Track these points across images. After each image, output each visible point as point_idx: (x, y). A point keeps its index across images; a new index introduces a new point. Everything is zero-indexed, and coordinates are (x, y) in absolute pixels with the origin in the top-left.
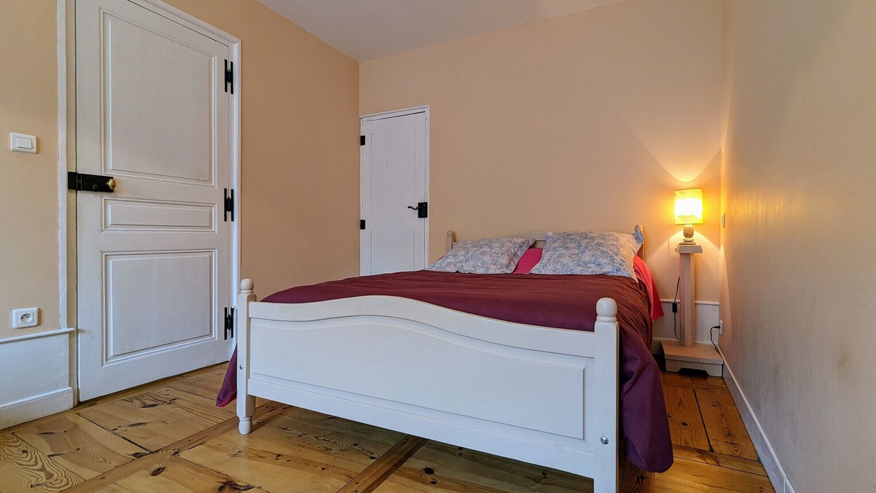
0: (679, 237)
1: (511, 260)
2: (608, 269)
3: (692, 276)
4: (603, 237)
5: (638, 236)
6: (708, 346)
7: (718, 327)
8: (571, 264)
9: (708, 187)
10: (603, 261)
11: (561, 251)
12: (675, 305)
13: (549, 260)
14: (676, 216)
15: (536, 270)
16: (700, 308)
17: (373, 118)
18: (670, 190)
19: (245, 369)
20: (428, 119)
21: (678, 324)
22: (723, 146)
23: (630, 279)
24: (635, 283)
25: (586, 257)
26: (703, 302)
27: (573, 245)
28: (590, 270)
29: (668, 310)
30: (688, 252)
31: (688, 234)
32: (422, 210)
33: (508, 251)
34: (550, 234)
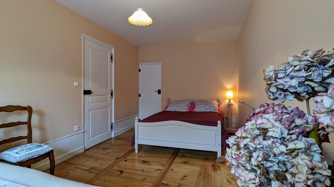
0: (227, 101)
1: (188, 107)
2: (212, 110)
3: (231, 110)
4: (210, 102)
5: (218, 101)
6: (234, 127)
7: (236, 123)
8: (204, 109)
9: (233, 89)
10: (211, 108)
11: (201, 105)
12: (227, 117)
13: (198, 108)
14: (227, 96)
15: (195, 110)
16: (232, 118)
17: (143, 64)
18: (226, 89)
19: (137, 138)
20: (161, 66)
21: (227, 122)
22: (237, 79)
23: (218, 113)
24: (219, 114)
25: (207, 107)
26: (233, 117)
27: (203, 104)
28: (208, 110)
29: (225, 119)
30: (230, 105)
31: (230, 101)
32: (159, 92)
33: (187, 105)
34: (196, 100)
